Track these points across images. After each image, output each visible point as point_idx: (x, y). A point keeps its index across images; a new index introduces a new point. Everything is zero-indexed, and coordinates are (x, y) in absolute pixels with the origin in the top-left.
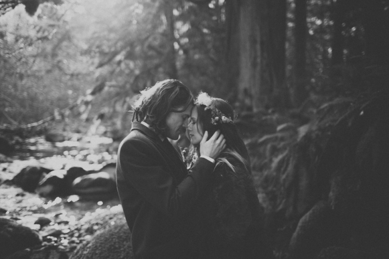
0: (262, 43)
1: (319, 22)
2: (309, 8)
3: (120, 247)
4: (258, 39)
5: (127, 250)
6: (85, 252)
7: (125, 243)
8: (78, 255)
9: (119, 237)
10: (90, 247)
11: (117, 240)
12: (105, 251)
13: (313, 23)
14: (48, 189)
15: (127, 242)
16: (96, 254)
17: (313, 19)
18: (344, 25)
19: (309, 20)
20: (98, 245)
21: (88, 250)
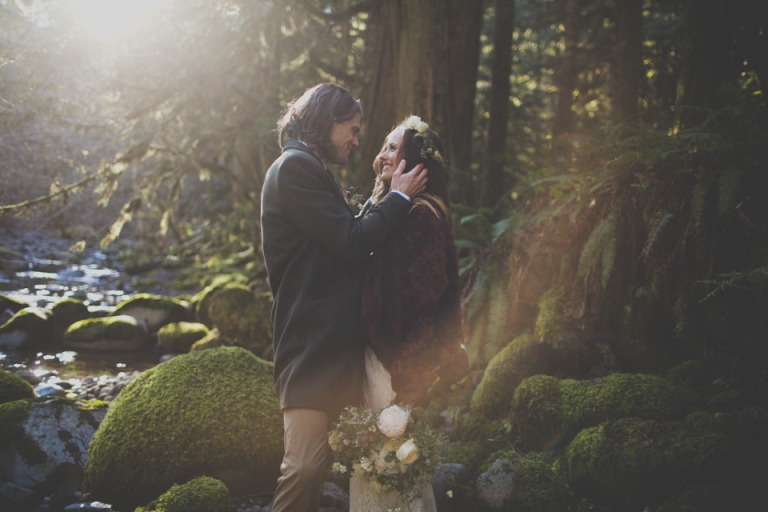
0: (436, 98)
1: (532, 86)
2: (515, 59)
3: (205, 381)
4: (430, 91)
5: (217, 385)
6: (147, 386)
7: (212, 375)
8: (134, 390)
9: (203, 367)
10: (154, 379)
11: (199, 371)
12: (181, 384)
13: (522, 86)
14: (16, 338)
15: (216, 374)
16: (166, 388)
17: (521, 79)
18: (576, 93)
19: (512, 78)
20: (169, 375)
21: (151, 382)
